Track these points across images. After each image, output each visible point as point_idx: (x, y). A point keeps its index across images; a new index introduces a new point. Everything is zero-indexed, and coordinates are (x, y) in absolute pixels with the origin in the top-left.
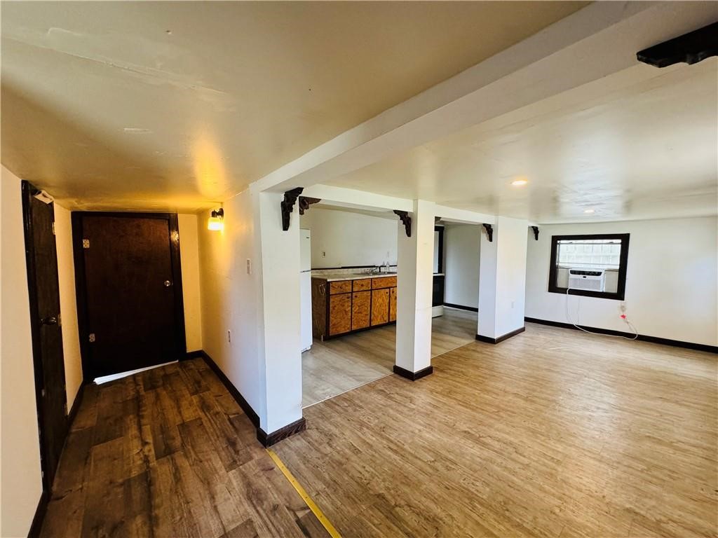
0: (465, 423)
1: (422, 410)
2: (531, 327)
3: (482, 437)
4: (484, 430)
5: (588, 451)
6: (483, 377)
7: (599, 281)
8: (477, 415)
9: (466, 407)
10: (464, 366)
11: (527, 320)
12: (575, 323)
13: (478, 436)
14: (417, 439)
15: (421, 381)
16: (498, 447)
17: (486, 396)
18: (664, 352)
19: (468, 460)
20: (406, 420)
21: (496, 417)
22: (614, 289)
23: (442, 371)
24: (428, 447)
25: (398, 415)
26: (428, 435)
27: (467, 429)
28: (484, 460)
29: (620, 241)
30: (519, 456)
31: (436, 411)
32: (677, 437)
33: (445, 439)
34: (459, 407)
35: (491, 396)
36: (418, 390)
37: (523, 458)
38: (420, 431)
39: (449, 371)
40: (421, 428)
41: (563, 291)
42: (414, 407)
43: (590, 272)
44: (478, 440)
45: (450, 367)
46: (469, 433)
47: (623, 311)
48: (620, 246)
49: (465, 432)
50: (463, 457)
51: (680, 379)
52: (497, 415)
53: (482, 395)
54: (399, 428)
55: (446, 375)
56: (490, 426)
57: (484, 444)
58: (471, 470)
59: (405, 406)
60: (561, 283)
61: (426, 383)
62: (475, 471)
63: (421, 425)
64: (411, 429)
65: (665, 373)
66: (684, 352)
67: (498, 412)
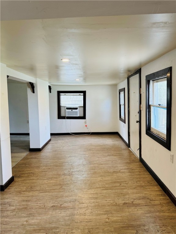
0: (50, 202)
1: (21, 207)
2: (54, 138)
3: (62, 204)
4: (61, 200)
5: (102, 187)
6: (44, 171)
7: (77, 112)
8: (53, 194)
9: (45, 192)
10: (31, 169)
11: (52, 134)
12: (70, 132)
13: (60, 205)
14: (28, 228)
15: (9, 189)
16: (71, 205)
17: (51, 181)
18: (100, 137)
19: (62, 221)
20: (14, 220)
21: (62, 190)
22: (82, 115)
23: (19, 177)
24: (37, 228)
25: (6, 219)
26: (33, 221)
27: (52, 205)
28: (70, 216)
29: (82, 94)
30: (82, 205)
31: (29, 203)
32: (120, 168)
33: (45, 217)
34: (41, 194)
35: (54, 180)
36: (10, 196)
37: (83, 205)
38: (27, 221)
39: (24, 175)
40: (26, 219)
41: (64, 118)
42: (14, 208)
43: (74, 108)
44: (61, 208)
45: (23, 173)
46: (54, 206)
47: (86, 124)
48: (83, 96)
49: (52, 206)
50: (60, 221)
51: (109, 146)
52: (62, 189)
53: (49, 182)
54: (12, 228)
55: (23, 179)
56: (62, 197)
57: (65, 208)
58: (67, 226)
59: (7, 211)
60: (63, 114)
61: (12, 189)
62: (69, 225)
63: (25, 217)
64: (20, 223)
65: (104, 145)
66: (104, 136)
67: (61, 187)
